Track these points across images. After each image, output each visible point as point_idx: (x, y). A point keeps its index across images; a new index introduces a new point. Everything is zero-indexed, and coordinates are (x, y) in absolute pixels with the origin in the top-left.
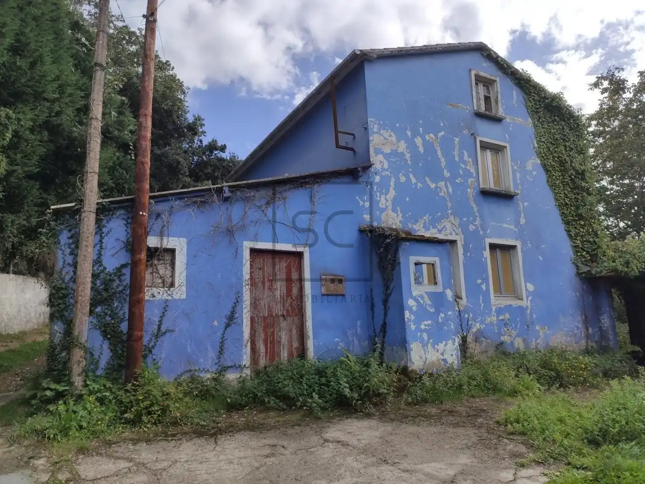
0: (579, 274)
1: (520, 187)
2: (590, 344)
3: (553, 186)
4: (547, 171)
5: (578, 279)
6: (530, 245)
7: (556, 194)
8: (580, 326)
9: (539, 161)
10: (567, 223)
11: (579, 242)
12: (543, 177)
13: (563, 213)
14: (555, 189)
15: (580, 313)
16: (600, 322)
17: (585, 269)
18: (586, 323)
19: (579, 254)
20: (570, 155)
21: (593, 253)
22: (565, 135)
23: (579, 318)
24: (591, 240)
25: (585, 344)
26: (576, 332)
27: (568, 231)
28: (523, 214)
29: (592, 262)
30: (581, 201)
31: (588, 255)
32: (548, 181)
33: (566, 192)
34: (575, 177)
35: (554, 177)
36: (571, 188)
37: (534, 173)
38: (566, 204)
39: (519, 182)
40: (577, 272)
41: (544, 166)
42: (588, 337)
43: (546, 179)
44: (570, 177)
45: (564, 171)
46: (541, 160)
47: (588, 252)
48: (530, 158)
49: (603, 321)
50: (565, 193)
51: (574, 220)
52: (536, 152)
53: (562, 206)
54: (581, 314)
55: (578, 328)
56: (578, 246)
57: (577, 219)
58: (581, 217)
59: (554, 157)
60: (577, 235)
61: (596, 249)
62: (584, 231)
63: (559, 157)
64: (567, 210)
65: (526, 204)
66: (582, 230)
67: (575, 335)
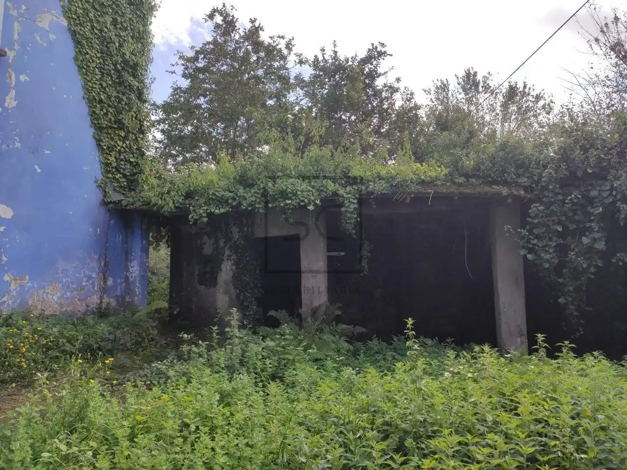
0: (105, 204)
1: (17, 47)
2: (106, 300)
3: (83, 68)
4: (78, 43)
5: (103, 209)
6: (18, 145)
7: (86, 82)
8: (94, 275)
9: (65, 23)
10: (99, 128)
11: (113, 159)
12: (68, 49)
13: (94, 112)
14: (86, 74)
15: (96, 257)
16: (128, 271)
17: (116, 197)
18: (105, 271)
19: (110, 175)
20: (120, 36)
21: (132, 178)
22: (118, 6)
23: (95, 264)
24: (132, 160)
25: (99, 301)
26: (84, 284)
27: (99, 141)
28: (13, 93)
29: (130, 190)
30: (126, 104)
31: (123, 180)
32: (76, 59)
33: (104, 85)
34: (123, 68)
35: (87, 56)
36: (114, 82)
37: (52, 37)
38: (101, 101)
39: (16, 37)
40: (103, 200)
41: (74, 34)
42: (104, 290)
43: (73, 54)
44: (115, 65)
45: (106, 53)
46: (70, 23)
47: (125, 176)
48: (49, 11)
49: (131, 270)
50: (101, 85)
51: (111, 128)
52: (63, 7)
53: (92, 101)
54: (99, 260)
55: (90, 278)
56: (111, 164)
57: (115, 126)
58: (121, 125)
59: (93, 27)
60: (110, 149)
61: (137, 173)
62: (124, 146)
63: (101, 31)
64: (102, 110)
65: (23, 78)
66: (120, 143)
67: (82, 288)
